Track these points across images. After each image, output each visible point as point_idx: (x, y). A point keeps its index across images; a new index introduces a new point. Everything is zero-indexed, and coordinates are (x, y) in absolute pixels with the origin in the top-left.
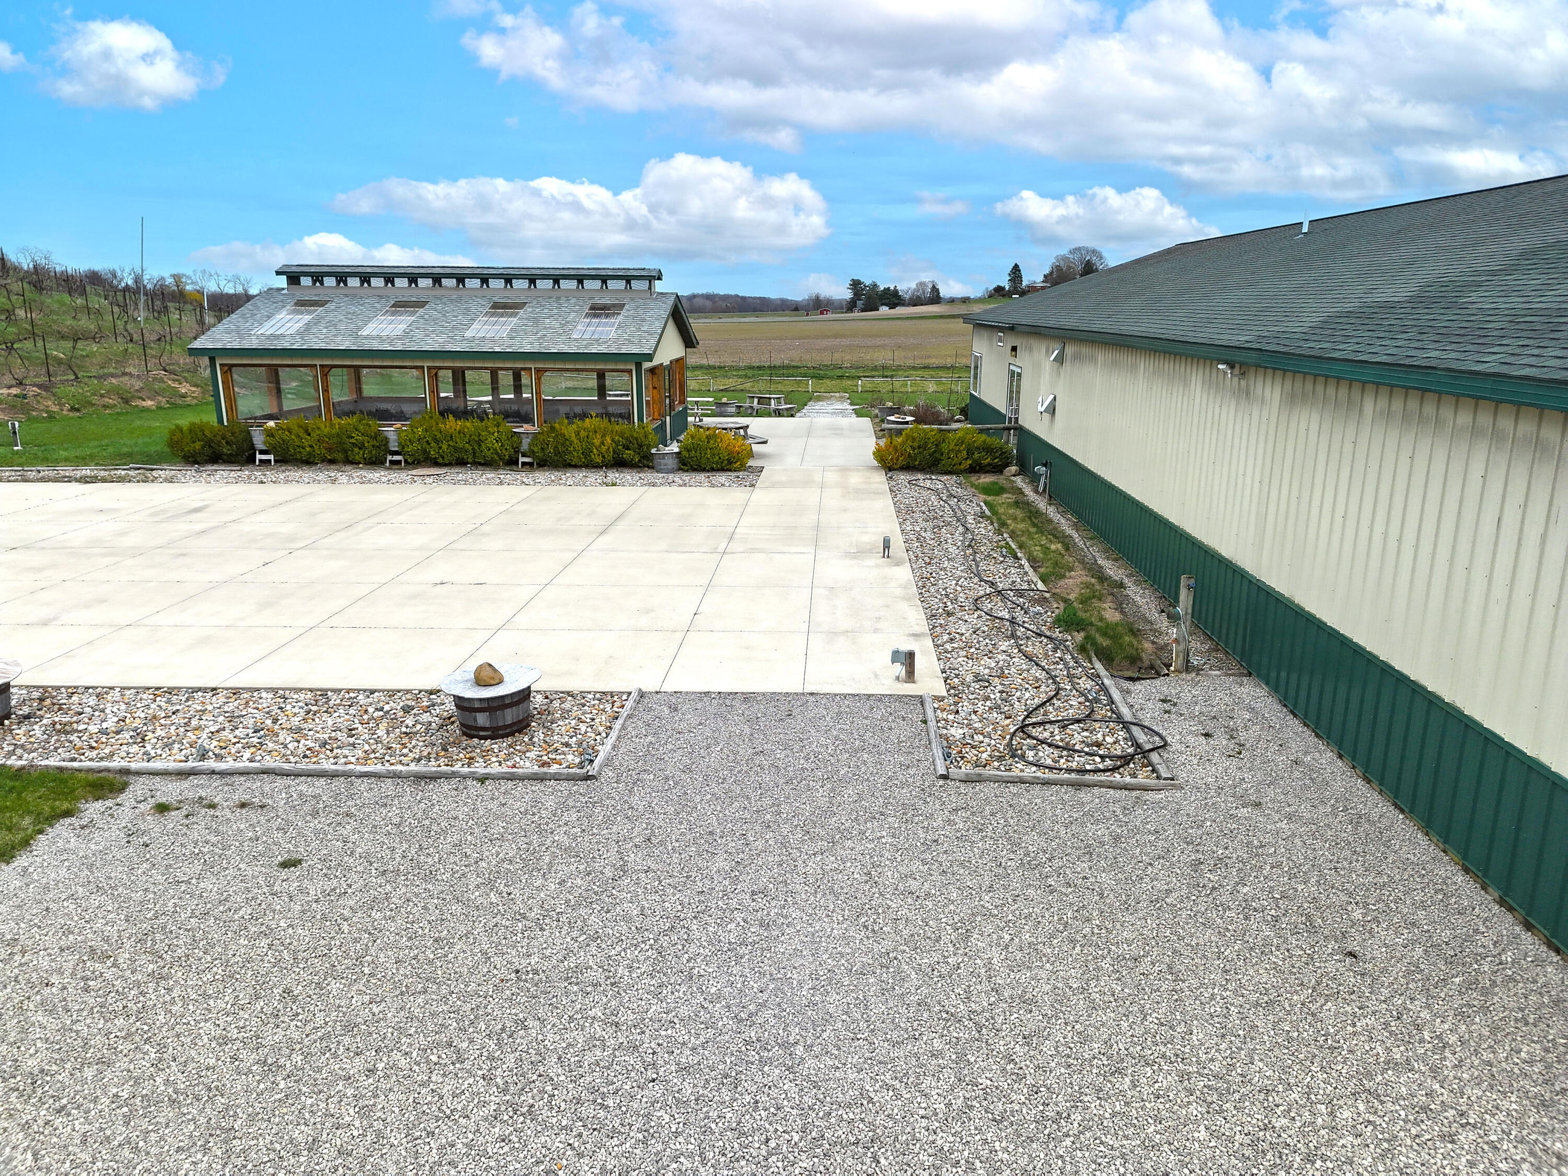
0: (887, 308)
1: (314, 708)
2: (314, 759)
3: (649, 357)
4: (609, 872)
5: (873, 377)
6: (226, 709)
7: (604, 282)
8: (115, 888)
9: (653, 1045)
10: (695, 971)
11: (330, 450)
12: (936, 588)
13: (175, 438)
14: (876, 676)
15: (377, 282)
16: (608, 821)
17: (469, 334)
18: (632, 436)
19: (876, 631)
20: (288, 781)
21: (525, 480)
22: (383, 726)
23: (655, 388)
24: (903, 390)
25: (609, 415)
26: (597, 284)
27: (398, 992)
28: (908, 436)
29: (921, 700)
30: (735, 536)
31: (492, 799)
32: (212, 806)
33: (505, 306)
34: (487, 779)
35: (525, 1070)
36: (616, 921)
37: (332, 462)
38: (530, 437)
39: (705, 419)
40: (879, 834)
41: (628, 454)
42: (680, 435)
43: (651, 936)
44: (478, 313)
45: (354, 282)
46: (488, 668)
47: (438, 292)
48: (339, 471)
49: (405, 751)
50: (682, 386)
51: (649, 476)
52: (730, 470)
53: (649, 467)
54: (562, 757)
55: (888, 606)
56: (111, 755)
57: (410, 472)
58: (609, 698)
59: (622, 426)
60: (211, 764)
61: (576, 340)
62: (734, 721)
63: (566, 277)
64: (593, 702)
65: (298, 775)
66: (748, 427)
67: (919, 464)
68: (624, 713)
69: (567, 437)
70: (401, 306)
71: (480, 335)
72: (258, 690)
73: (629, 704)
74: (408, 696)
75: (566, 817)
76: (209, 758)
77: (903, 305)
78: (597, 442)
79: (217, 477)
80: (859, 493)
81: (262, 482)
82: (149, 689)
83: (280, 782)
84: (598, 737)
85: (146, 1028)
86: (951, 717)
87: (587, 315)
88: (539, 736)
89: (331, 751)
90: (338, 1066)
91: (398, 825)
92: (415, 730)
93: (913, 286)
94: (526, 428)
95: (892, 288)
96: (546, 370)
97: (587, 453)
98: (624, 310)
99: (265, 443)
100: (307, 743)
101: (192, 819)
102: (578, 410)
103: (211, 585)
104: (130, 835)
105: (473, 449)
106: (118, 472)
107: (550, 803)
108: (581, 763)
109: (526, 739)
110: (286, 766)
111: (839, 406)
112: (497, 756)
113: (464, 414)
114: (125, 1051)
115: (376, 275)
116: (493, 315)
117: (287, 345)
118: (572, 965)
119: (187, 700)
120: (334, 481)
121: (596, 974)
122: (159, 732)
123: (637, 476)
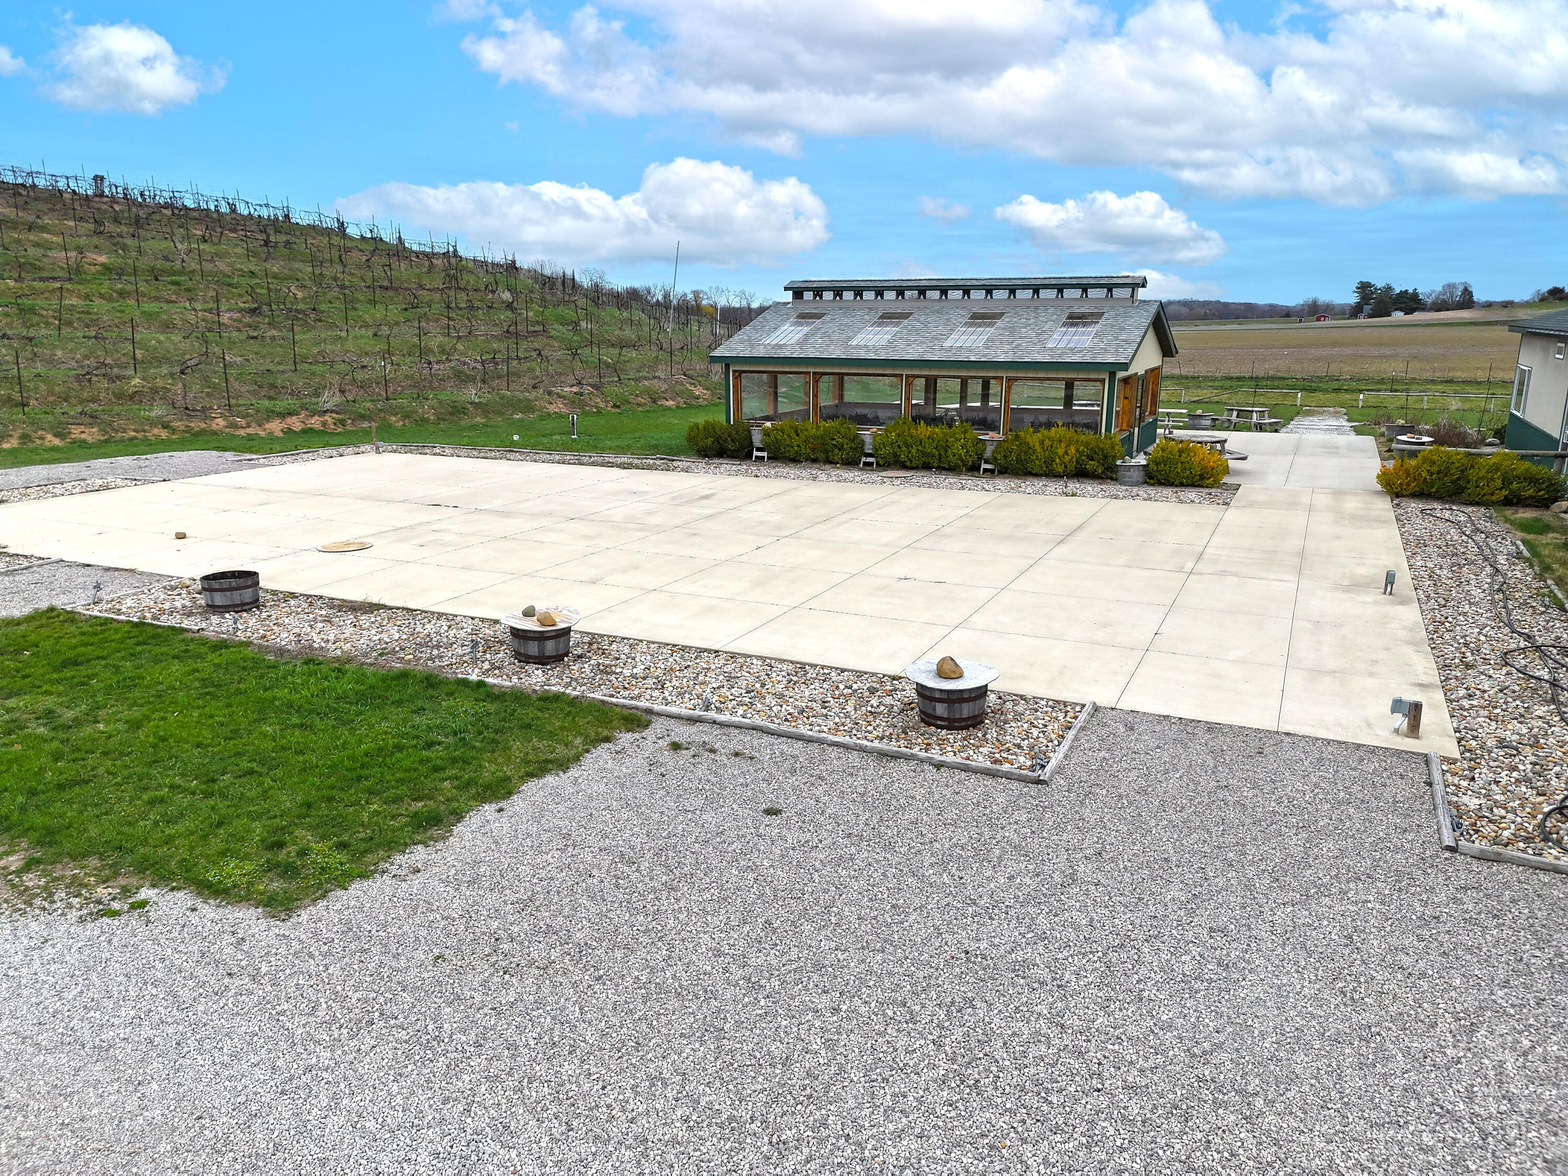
0: (1402, 314)
1: (795, 679)
2: (794, 724)
3: (1125, 366)
4: (1058, 878)
5: (1379, 391)
6: (725, 670)
7: (1085, 290)
8: (639, 806)
9: (1099, 1055)
10: (1146, 994)
11: (813, 450)
12: (1452, 634)
13: (693, 434)
14: (1369, 725)
15: (869, 295)
16: (1059, 828)
17: (947, 344)
18: (1098, 447)
19: (1371, 674)
20: (772, 739)
21: (985, 486)
22: (852, 702)
23: (1126, 398)
24: (1417, 406)
25: (1075, 425)
26: (1077, 293)
27: (859, 946)
28: (1425, 460)
29: (1426, 760)
30: (1204, 556)
31: (947, 786)
32: (713, 751)
33: (983, 316)
34: (942, 766)
35: (972, 1046)
36: (1063, 925)
37: (815, 461)
38: (995, 444)
39: (1175, 431)
40: (1364, 898)
41: (1091, 465)
42: (1147, 447)
43: (1099, 949)
44: (958, 324)
45: (848, 296)
46: (950, 662)
47: (922, 303)
48: (820, 469)
49: (870, 728)
50: (1155, 397)
51: (1112, 488)
52: (1202, 487)
53: (1112, 479)
54: (1014, 757)
55: (1388, 649)
56: (639, 697)
57: (880, 474)
58: (1062, 707)
59: (1089, 436)
60: (712, 715)
61: (1051, 349)
62: (1196, 749)
63: (1046, 287)
64: (1045, 709)
65: (780, 735)
66: (1225, 441)
67: (1437, 492)
68: (1078, 724)
69: (1031, 445)
70: (888, 317)
71: (958, 344)
72: (750, 656)
73: (1083, 716)
74: (874, 679)
75: (1016, 816)
76: (711, 710)
77: (1423, 310)
78: (1060, 451)
79: (722, 469)
80: (1355, 519)
81: (757, 476)
82: (668, 645)
83: (766, 739)
84: (1049, 744)
85: (660, 928)
86: (1464, 783)
87: (1064, 325)
88: (992, 734)
89: (808, 718)
90: (807, 998)
91: (862, 795)
92: (878, 710)
93: (1439, 288)
94: (991, 435)
95: (1411, 291)
96: (1016, 379)
97: (1049, 462)
98: (1103, 318)
99: (761, 441)
100: (789, 708)
101: (698, 760)
102: (1043, 419)
103: (716, 562)
104: (651, 765)
105: (940, 454)
106: (647, 461)
107: (1001, 799)
108: (1032, 766)
109: (980, 735)
110: (772, 726)
111: (1333, 422)
112: (952, 746)
113: (933, 420)
114: (644, 944)
115: (868, 289)
116: (971, 325)
117: (788, 354)
118: (1019, 959)
119: (696, 658)
120: (815, 478)
121: (1042, 973)
122: (674, 683)
123: (1098, 488)
